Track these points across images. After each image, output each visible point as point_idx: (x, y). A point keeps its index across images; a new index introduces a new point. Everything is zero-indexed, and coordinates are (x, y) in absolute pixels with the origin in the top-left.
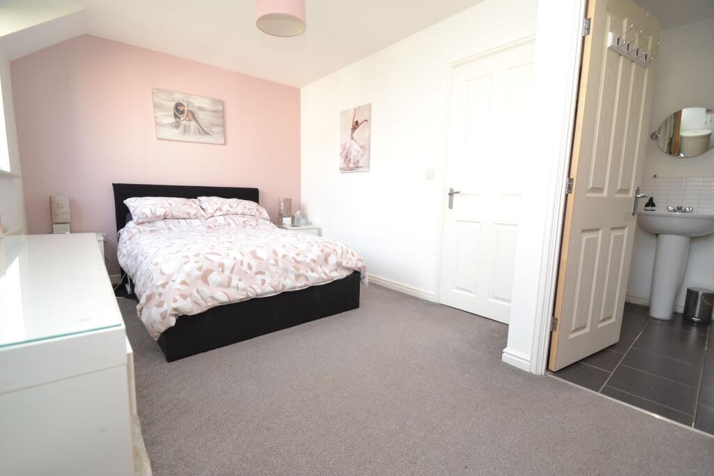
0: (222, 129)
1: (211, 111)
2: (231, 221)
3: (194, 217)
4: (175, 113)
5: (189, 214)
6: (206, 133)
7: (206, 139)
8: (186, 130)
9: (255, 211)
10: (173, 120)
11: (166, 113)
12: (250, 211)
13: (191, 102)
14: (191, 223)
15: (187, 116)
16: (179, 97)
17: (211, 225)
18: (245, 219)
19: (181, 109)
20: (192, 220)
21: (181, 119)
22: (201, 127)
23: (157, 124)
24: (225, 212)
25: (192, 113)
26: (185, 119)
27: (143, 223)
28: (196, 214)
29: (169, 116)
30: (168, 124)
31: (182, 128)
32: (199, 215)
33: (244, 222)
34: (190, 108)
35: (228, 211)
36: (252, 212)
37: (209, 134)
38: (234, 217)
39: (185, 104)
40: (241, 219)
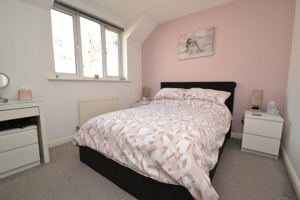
0: (212, 45)
1: (205, 37)
2: (193, 103)
3: (176, 99)
4: (187, 45)
5: (174, 97)
6: (202, 51)
7: (202, 54)
8: (191, 53)
9: (213, 98)
10: (185, 49)
11: (182, 47)
12: (208, 98)
13: (196, 36)
14: (174, 102)
15: (193, 44)
16: (189, 36)
17: (182, 104)
18: (203, 103)
19: (190, 42)
20: (175, 100)
21: (190, 47)
22: (199, 48)
23: (179, 53)
24: (192, 97)
25: (195, 42)
26: (191, 47)
27: (157, 99)
28: (177, 97)
29: (184, 47)
30: (183, 52)
31: (189, 52)
32: (178, 98)
33: (201, 105)
34: (194, 40)
35: (194, 97)
36: (210, 99)
37: (204, 51)
38: (196, 101)
39: (192, 38)
40: (200, 103)
